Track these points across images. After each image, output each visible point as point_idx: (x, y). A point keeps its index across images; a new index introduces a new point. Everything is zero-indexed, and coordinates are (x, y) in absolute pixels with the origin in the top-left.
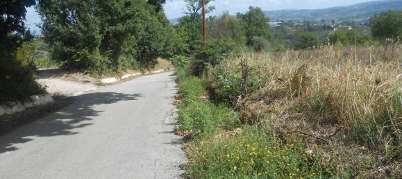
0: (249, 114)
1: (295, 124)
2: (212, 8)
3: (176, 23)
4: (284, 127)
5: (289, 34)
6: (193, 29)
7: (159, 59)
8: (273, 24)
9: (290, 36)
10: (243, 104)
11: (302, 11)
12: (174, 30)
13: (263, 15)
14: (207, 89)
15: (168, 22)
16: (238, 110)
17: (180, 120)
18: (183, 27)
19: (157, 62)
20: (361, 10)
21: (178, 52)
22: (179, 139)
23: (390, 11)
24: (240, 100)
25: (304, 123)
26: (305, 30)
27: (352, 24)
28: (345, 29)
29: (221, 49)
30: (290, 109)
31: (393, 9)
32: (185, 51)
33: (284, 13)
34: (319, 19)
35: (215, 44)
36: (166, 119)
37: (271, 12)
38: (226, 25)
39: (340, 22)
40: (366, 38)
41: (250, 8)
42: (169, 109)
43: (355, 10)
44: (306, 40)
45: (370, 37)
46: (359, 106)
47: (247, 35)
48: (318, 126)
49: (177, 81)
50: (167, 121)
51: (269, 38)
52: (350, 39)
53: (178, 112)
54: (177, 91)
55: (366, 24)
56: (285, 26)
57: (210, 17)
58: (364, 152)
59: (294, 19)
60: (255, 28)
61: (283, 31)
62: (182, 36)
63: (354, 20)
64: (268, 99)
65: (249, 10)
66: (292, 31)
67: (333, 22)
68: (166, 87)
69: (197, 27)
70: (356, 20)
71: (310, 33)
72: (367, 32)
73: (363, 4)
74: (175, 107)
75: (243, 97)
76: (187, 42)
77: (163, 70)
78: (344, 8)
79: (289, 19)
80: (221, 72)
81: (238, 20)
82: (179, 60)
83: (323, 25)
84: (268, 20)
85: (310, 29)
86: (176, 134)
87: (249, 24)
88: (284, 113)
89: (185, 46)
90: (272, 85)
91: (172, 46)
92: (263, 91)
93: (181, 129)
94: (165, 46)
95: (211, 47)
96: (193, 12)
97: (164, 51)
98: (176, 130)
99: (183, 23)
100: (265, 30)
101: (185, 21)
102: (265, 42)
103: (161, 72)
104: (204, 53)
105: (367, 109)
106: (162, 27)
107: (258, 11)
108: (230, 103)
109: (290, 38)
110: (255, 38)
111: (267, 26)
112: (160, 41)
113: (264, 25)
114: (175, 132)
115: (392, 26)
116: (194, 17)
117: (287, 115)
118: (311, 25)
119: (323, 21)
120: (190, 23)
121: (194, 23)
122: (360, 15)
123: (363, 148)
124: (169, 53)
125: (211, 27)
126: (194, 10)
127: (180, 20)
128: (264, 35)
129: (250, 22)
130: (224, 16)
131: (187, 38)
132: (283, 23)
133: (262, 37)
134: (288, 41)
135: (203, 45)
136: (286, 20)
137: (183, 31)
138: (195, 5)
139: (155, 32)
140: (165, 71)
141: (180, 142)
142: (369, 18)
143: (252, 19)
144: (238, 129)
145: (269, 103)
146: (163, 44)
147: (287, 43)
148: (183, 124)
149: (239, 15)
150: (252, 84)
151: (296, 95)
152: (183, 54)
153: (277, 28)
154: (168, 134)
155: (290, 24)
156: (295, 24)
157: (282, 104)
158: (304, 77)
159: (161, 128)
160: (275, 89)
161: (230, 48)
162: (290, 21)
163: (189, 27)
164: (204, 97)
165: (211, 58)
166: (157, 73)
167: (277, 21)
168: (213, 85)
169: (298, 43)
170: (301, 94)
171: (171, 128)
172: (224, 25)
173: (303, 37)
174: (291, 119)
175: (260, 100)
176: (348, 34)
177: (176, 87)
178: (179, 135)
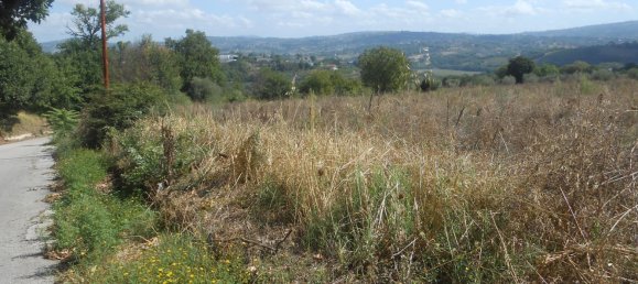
0: (174, 214)
1: (237, 227)
2: (122, 29)
3: (55, 51)
4: (221, 233)
5: (250, 74)
6: (87, 63)
7: (22, 115)
8: (225, 58)
9: (252, 76)
10: (165, 196)
11: (269, 40)
12: (51, 63)
13: (209, 44)
14: (109, 171)
15: (39, 48)
16: (156, 207)
17: (55, 231)
18: (69, 59)
19: (17, 121)
20: (348, 44)
21: (60, 101)
22: (51, 267)
23: (382, 48)
24: (160, 191)
25: (249, 225)
26: (273, 69)
27: (337, 62)
28: (328, 69)
29: (135, 101)
30: (232, 204)
31: (386, 45)
32: (74, 101)
33: (241, 42)
34: (292, 53)
35: (124, 93)
36: (30, 231)
37: (222, 40)
38: (148, 58)
39: (322, 59)
40: (355, 83)
41: (188, 31)
42: (35, 212)
43: (341, 43)
44: (275, 84)
45: (360, 82)
46: (317, 197)
47: (184, 74)
48: (268, 227)
49: (55, 156)
50: (31, 234)
51: (219, 81)
52: (334, 84)
53: (53, 217)
54: (53, 177)
55: (354, 63)
56: (244, 62)
57: (119, 43)
58: (319, 261)
59: (257, 51)
60: (196, 64)
61: (241, 70)
62: (66, 75)
63: (340, 56)
64: (202, 187)
65: (185, 35)
66: (253, 70)
67: (313, 58)
68: (35, 168)
69: (94, 59)
70: (343, 57)
71: (280, 73)
72: (356, 74)
73: (350, 35)
74: (48, 205)
75: (165, 185)
76: (78, 85)
77: (29, 135)
78: (327, 39)
79: (250, 51)
80: (133, 142)
81: (167, 51)
82: (62, 117)
83: (298, 62)
84: (216, 52)
85: (281, 68)
86: (47, 258)
87: (187, 59)
88: (223, 211)
89: (72, 91)
90: (211, 165)
91: (47, 92)
92: (195, 174)
93: (56, 248)
94: (34, 92)
95: (118, 97)
96: (88, 33)
97: (30, 99)
98: (46, 249)
99: (69, 52)
100: (212, 68)
101: (72, 47)
102: (212, 86)
103: (26, 138)
104: (107, 108)
105: (327, 201)
106: (25, 58)
107: (200, 37)
108: (145, 196)
109: (251, 79)
110: (197, 80)
111: (215, 62)
112: (23, 83)
113: (211, 59)
114: (45, 254)
115: (385, 69)
116: (89, 42)
117: (227, 214)
118: (282, 62)
119: (299, 56)
120: (81, 53)
121: (89, 54)
122: (347, 49)
123: (318, 256)
124: (42, 103)
125: (121, 59)
126: (89, 29)
127: (62, 46)
128: (211, 76)
129: (188, 54)
130: (144, 43)
131: (76, 78)
132: (241, 57)
133: (207, 79)
134: (249, 84)
135: (104, 93)
136: (246, 52)
137: (69, 66)
138: (91, 21)
139: (11, 66)
140: (35, 135)
141: (53, 271)
142: (358, 55)
143: (192, 50)
144: (156, 239)
145: (202, 194)
146: (28, 88)
147: (247, 87)
148: (60, 238)
149: (169, 42)
150: (180, 164)
151: (242, 181)
152: (70, 105)
153: (231, 64)
154: (32, 260)
155: (252, 58)
156: (259, 59)
157: (222, 196)
158: (254, 153)
159: (17, 249)
160: (213, 171)
161: (150, 100)
162: (250, 55)
163: (79, 59)
164: (104, 185)
165: (118, 117)
166: (18, 141)
167: (232, 53)
168: (121, 164)
169: (262, 88)
170: (249, 179)
171: (37, 247)
172: (144, 57)
173: (270, 80)
174: (232, 218)
175: (191, 189)
176: (332, 77)
177: (52, 167)
178: (53, 258)
